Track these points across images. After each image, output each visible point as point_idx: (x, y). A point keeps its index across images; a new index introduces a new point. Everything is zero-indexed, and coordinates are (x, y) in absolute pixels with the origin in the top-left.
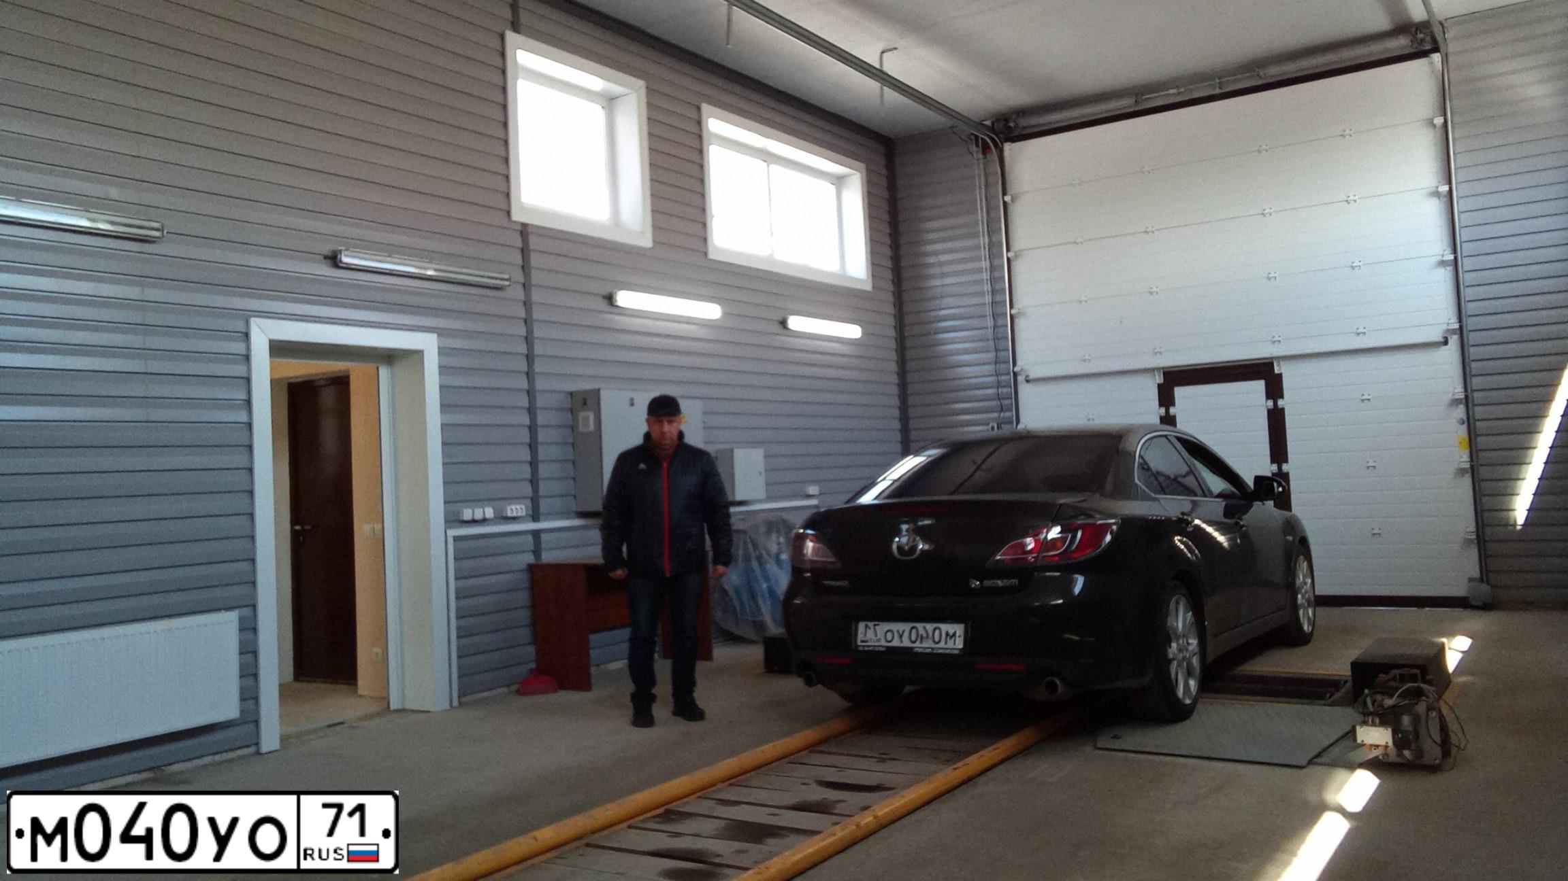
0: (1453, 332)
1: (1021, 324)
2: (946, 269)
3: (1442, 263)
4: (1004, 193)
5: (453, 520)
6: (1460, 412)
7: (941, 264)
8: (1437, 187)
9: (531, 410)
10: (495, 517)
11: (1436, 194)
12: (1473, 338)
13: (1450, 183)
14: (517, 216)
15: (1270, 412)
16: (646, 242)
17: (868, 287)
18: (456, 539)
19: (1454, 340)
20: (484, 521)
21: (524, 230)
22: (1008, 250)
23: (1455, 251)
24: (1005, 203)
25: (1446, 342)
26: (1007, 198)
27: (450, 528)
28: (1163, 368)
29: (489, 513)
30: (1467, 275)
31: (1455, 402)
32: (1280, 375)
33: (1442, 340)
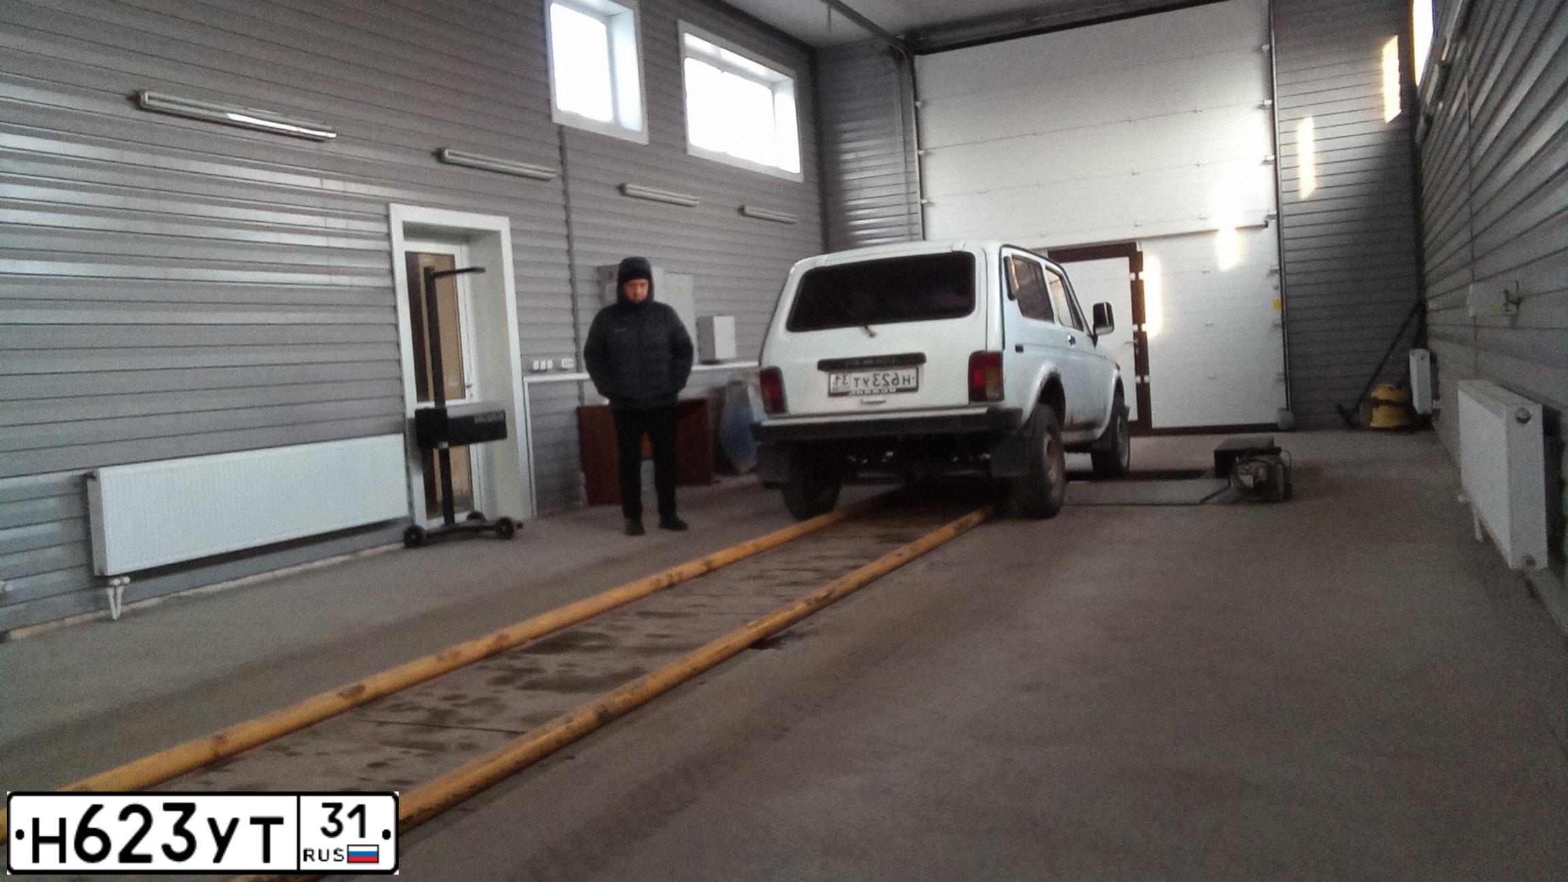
0: (1270, 217)
1: (932, 213)
2: (864, 164)
3: (1266, 162)
4: (916, 99)
5: (528, 370)
6: (1276, 280)
7: (860, 160)
8: (1263, 101)
9: (572, 282)
10: (553, 369)
11: (1262, 107)
12: (1286, 221)
13: (1272, 98)
14: (557, 119)
15: (1132, 282)
16: (644, 140)
17: (800, 179)
18: (530, 385)
19: (1272, 224)
20: (544, 372)
21: (561, 131)
22: (919, 148)
23: (1275, 153)
24: (916, 108)
25: (1266, 226)
26: (918, 104)
27: (526, 375)
28: (1047, 248)
29: (550, 364)
30: (1283, 171)
31: (1272, 272)
32: (1141, 253)
33: (1264, 223)
